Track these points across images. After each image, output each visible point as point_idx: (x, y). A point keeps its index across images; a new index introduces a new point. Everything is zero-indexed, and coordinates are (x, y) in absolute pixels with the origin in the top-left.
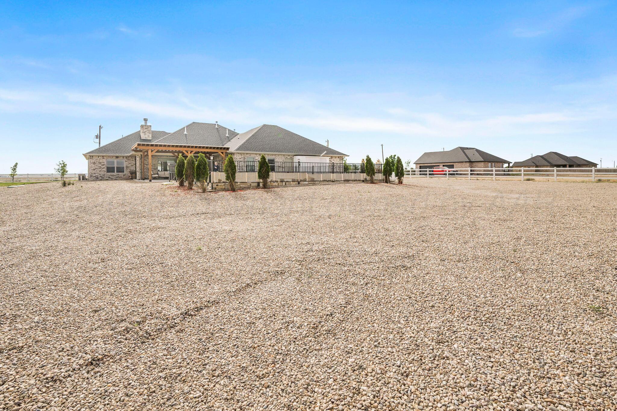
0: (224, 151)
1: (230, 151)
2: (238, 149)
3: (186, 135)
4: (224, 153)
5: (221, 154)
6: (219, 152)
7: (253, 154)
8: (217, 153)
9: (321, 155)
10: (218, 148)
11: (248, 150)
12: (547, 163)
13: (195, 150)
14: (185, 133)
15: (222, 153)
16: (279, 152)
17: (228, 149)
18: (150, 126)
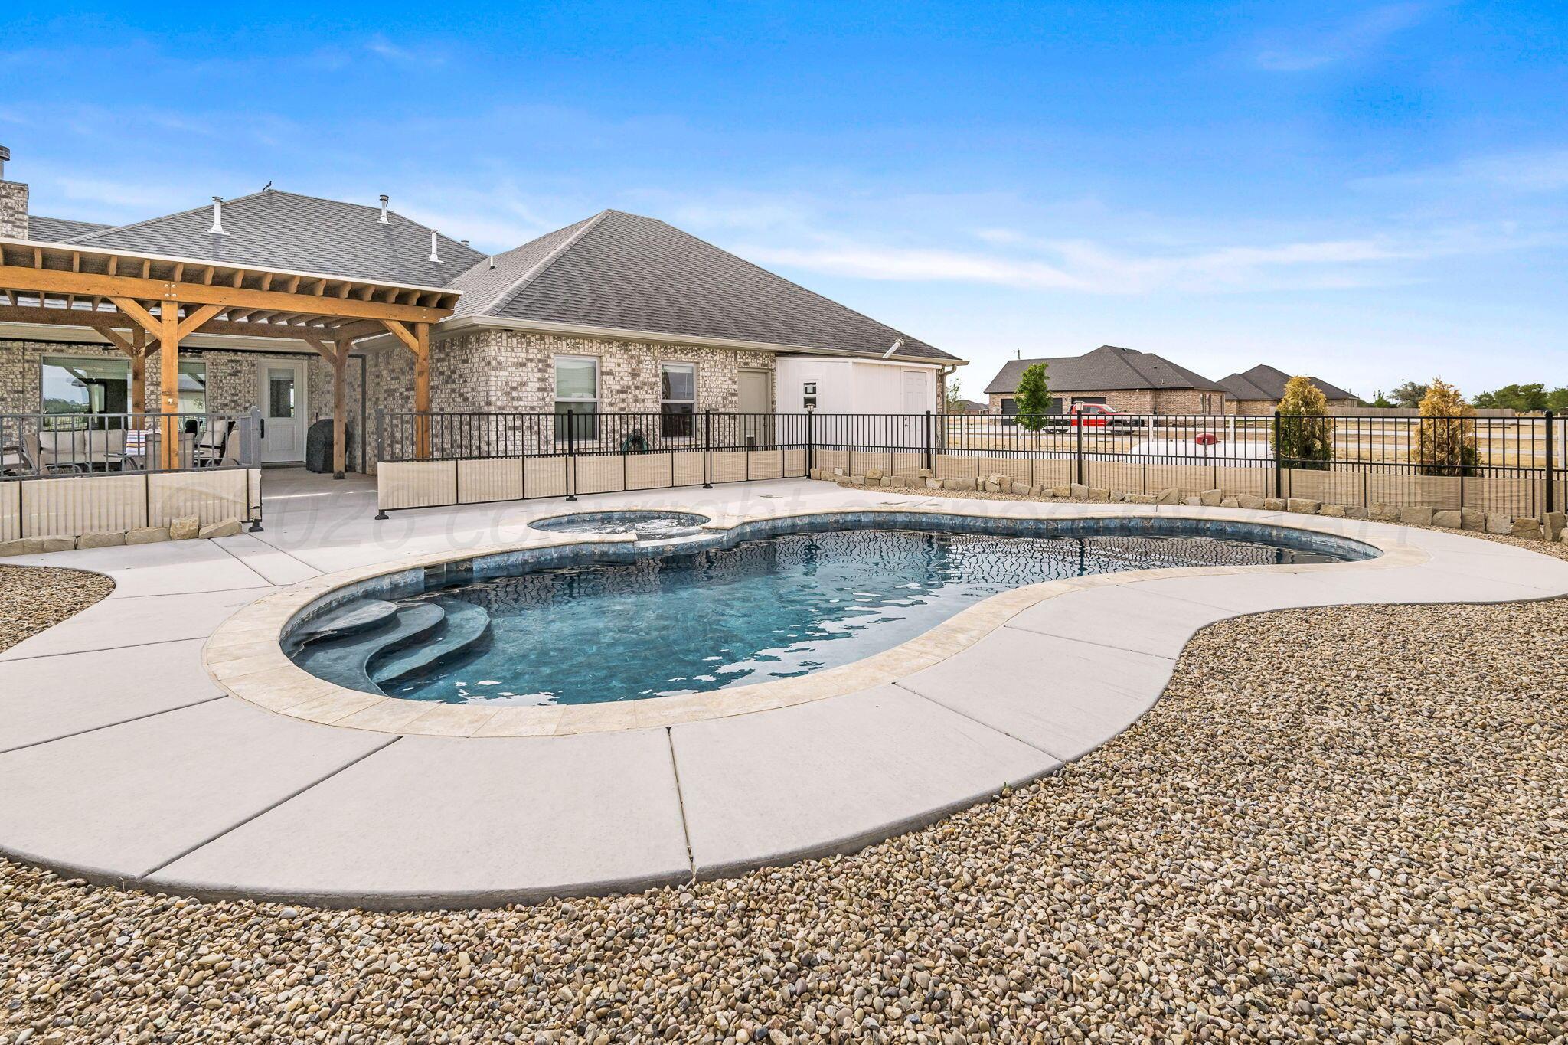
0: (423, 316)
1: (461, 315)
2: (506, 309)
3: (217, 237)
4: (422, 330)
5: (407, 336)
6: (393, 317)
7: (590, 338)
8: (379, 326)
9: (886, 356)
10: (380, 295)
11: (562, 317)
12: (1261, 395)
13: (214, 300)
14: (217, 228)
15: (411, 327)
16: (716, 333)
17: (446, 303)
18: (23, 188)
